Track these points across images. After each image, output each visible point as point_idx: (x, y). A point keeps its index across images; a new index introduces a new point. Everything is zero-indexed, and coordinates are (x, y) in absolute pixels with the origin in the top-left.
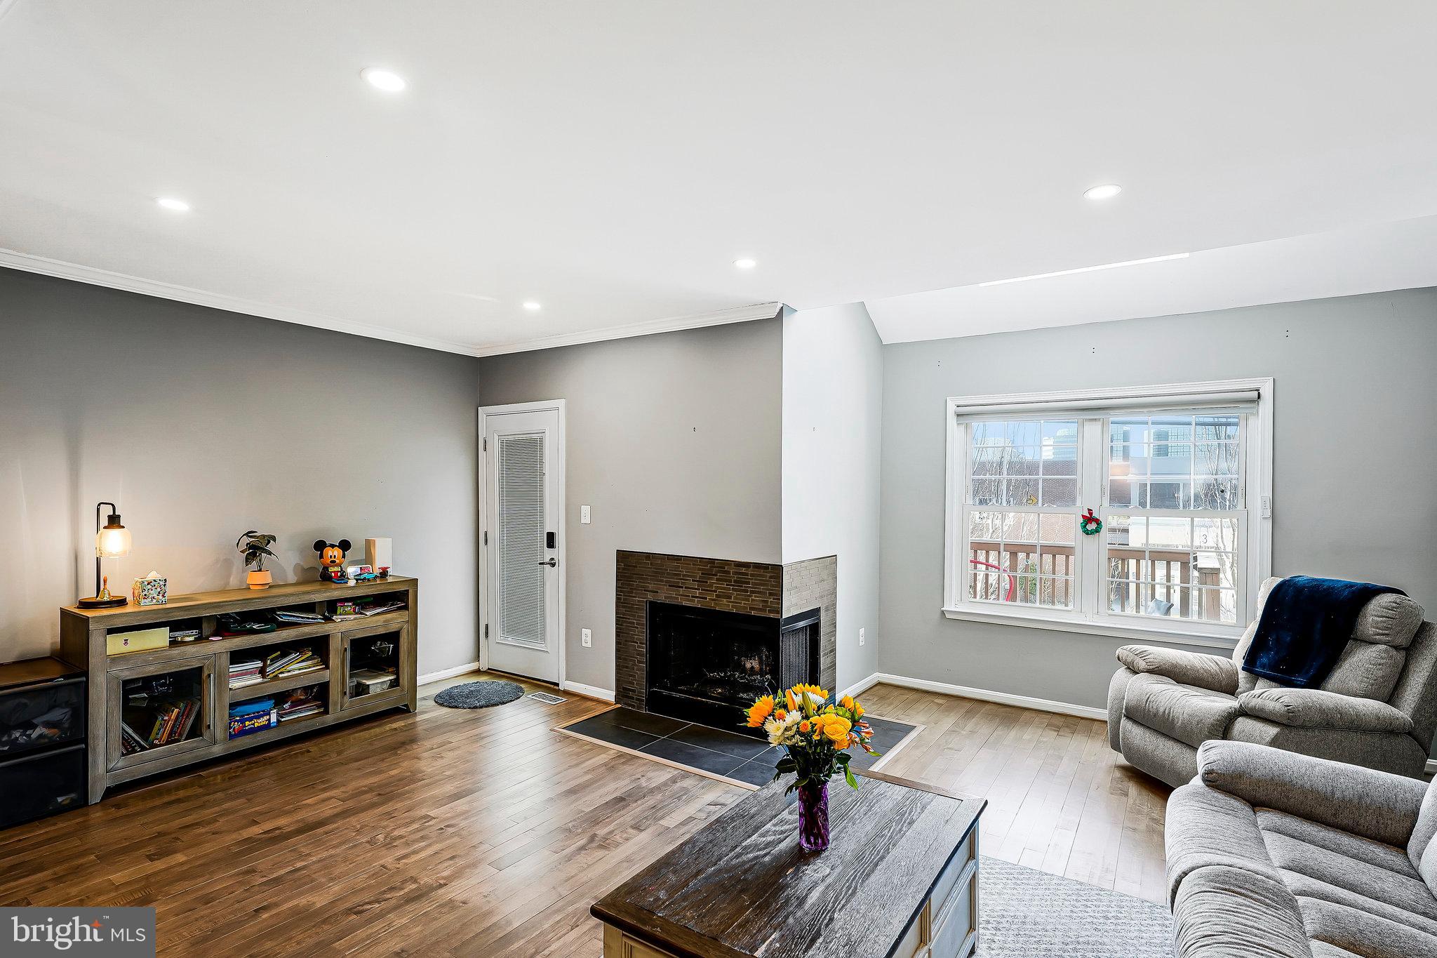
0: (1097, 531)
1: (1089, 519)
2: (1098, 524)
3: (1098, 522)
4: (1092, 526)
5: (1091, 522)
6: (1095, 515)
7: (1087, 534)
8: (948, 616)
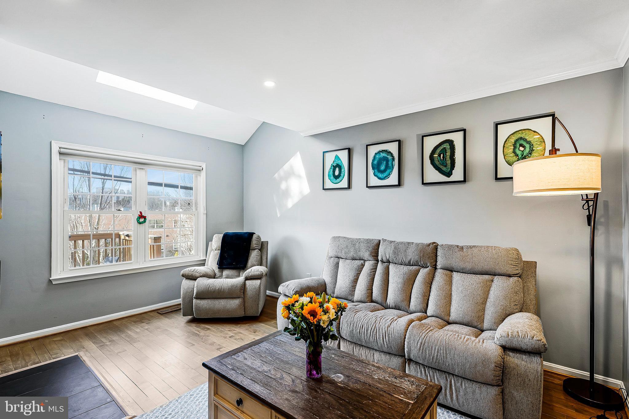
0: (145, 222)
1: (141, 216)
2: (145, 219)
3: (145, 218)
4: (142, 220)
5: (142, 219)
6: (143, 214)
7: (141, 224)
8: (54, 283)
